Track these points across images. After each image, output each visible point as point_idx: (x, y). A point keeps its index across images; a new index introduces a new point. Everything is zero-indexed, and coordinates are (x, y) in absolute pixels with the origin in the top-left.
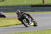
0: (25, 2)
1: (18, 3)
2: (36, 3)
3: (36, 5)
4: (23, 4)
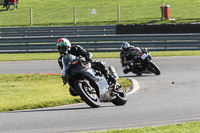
0: (94, 12)
1: (63, 17)
4: (83, 20)
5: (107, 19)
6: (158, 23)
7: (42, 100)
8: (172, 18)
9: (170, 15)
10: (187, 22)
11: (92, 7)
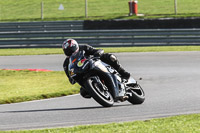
0: (61, 7)
1: (31, 13)
2: (102, 14)
3: (104, 20)
4: (50, 15)
5: (75, 14)
6: (125, 19)
7: (9, 96)
8: (140, 14)
9: (138, 10)
10: (155, 17)
11: (60, 3)
